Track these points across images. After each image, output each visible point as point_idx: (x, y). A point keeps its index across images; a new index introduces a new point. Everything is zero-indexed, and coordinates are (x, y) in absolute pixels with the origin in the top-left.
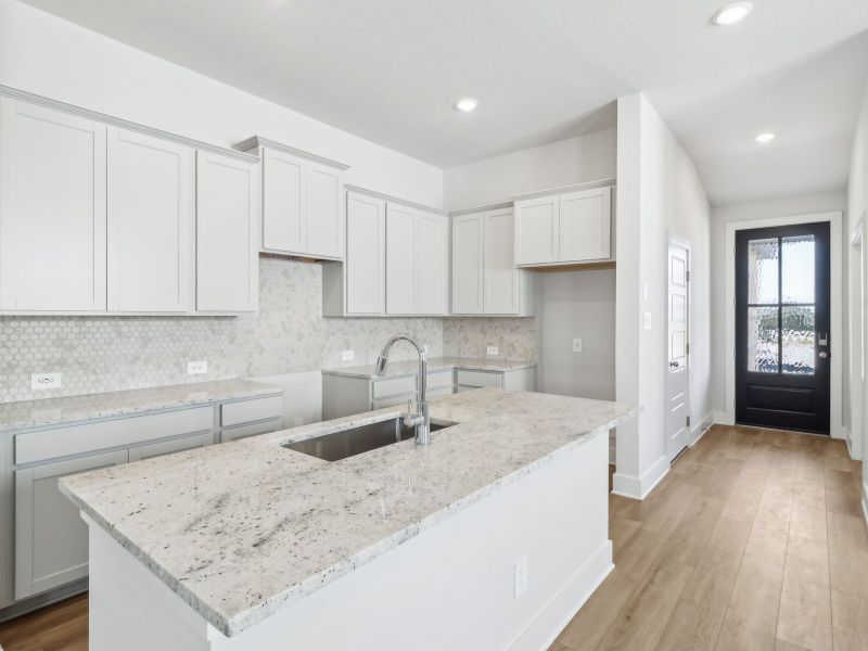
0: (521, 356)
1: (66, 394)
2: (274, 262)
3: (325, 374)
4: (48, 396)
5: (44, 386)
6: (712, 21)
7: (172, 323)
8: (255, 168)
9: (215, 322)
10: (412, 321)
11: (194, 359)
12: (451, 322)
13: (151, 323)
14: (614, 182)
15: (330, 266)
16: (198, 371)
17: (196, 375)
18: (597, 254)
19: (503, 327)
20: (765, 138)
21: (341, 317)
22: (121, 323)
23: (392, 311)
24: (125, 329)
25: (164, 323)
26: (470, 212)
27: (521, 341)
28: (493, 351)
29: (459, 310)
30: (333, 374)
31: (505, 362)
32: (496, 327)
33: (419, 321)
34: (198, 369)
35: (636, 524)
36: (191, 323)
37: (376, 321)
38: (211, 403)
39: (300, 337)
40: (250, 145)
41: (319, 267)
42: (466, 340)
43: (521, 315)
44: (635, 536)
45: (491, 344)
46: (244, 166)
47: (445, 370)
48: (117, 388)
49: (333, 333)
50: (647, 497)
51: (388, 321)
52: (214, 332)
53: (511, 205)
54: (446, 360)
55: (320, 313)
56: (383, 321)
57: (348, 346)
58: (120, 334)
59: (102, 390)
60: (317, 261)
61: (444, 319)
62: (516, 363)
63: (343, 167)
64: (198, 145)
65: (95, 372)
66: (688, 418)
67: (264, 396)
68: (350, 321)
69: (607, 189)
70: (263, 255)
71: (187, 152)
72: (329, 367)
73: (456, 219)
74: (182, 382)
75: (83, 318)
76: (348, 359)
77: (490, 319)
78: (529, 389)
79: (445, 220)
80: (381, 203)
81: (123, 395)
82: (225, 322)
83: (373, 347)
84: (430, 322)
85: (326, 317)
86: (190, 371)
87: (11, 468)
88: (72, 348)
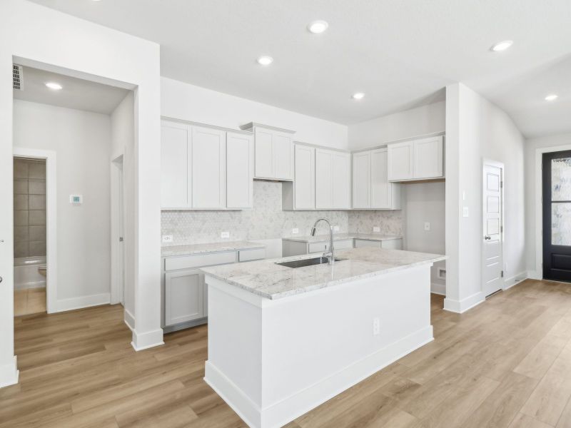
0: (393, 232)
1: (174, 245)
2: (259, 183)
3: (283, 240)
4: (168, 245)
5: (166, 241)
6: (491, 49)
7: (215, 213)
8: (251, 138)
9: (232, 213)
10: (330, 212)
11: (223, 231)
12: (352, 213)
13: (206, 213)
14: (444, 134)
15: (286, 184)
16: (225, 236)
17: (225, 238)
18: (436, 174)
19: (383, 216)
20: (551, 98)
21: (292, 211)
22: (195, 213)
23: (318, 207)
24: (196, 216)
25: (212, 213)
26: (363, 151)
27: (394, 223)
28: (377, 230)
29: (357, 206)
30: (288, 240)
31: (384, 236)
32: (379, 216)
33: (334, 213)
34: (225, 235)
35: (453, 324)
36: (222, 213)
37: (310, 212)
38: (235, 250)
39: (271, 221)
40: (248, 127)
41: (281, 184)
42: (361, 223)
43: (393, 208)
44: (450, 329)
45: (376, 226)
46: (247, 137)
47: (348, 239)
48: (193, 243)
49: (288, 219)
50: (464, 313)
51: (316, 213)
52: (232, 218)
53: (386, 146)
54: (350, 234)
55: (281, 209)
56: (314, 213)
57: (296, 226)
58: (194, 218)
59: (188, 244)
60: (280, 181)
61: (349, 211)
62: (390, 236)
63: (294, 132)
64: (227, 130)
65: (185, 236)
66: (502, 272)
67: (256, 248)
68: (296, 213)
69: (441, 137)
70: (255, 180)
71: (222, 133)
72: (286, 237)
73: (355, 155)
74: (218, 241)
75: (180, 211)
76: (295, 233)
77: (375, 211)
78: (397, 249)
79: (348, 155)
80: (313, 149)
81: (196, 246)
82: (237, 213)
83: (308, 226)
84: (340, 213)
85: (284, 210)
86: (222, 237)
87: (164, 272)
88: (176, 224)
